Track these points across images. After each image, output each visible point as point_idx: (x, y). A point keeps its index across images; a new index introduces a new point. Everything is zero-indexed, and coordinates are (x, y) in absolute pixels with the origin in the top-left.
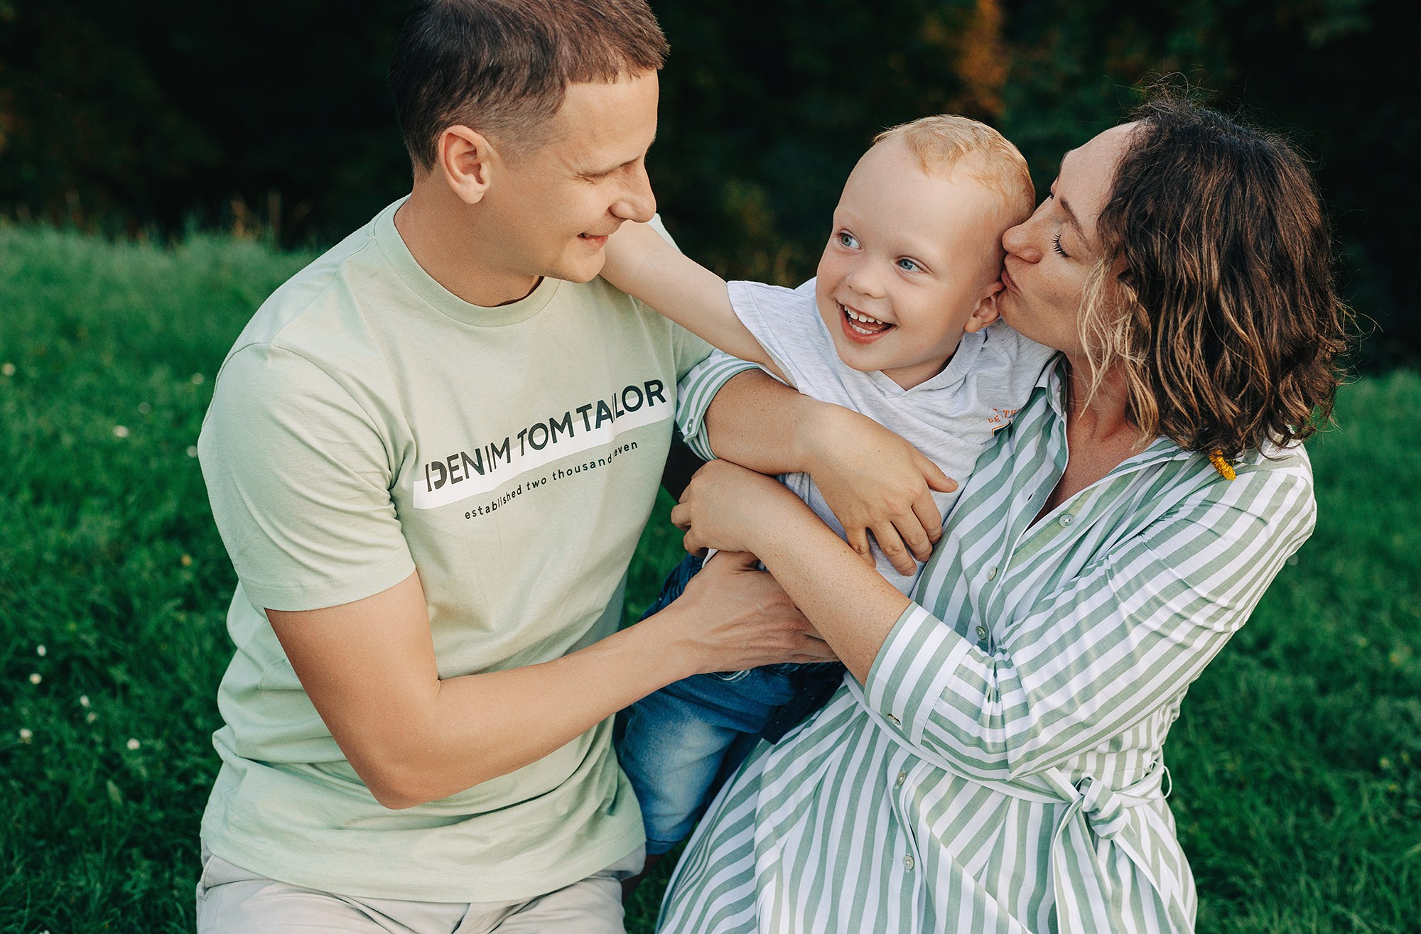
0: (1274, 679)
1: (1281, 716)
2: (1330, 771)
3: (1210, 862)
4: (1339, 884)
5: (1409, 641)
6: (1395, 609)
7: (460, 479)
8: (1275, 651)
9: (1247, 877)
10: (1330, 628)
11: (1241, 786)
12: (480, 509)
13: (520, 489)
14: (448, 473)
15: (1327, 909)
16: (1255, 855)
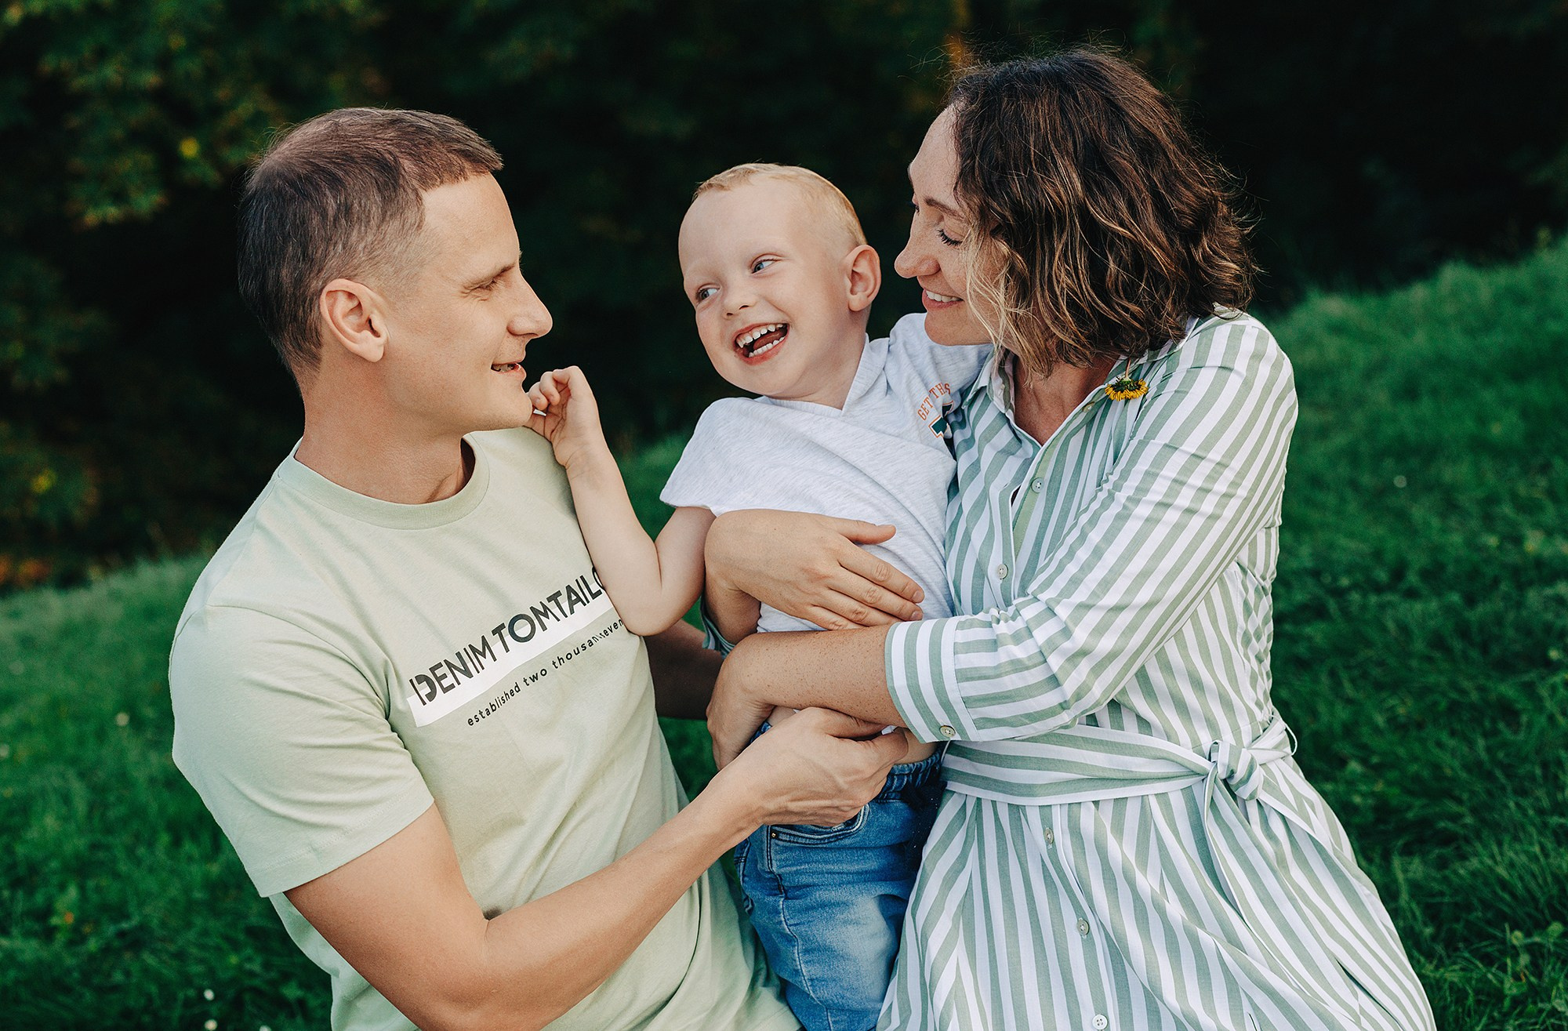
0: (1418, 607)
1: (1438, 642)
2: (1502, 680)
3: (1410, 815)
4: (1549, 794)
5: (1537, 526)
6: (1514, 497)
7: (452, 686)
8: (1412, 579)
9: (1455, 818)
10: (1457, 539)
11: (1420, 726)
12: (481, 713)
13: (517, 686)
14: (436, 683)
15: (1545, 825)
16: (1457, 793)
